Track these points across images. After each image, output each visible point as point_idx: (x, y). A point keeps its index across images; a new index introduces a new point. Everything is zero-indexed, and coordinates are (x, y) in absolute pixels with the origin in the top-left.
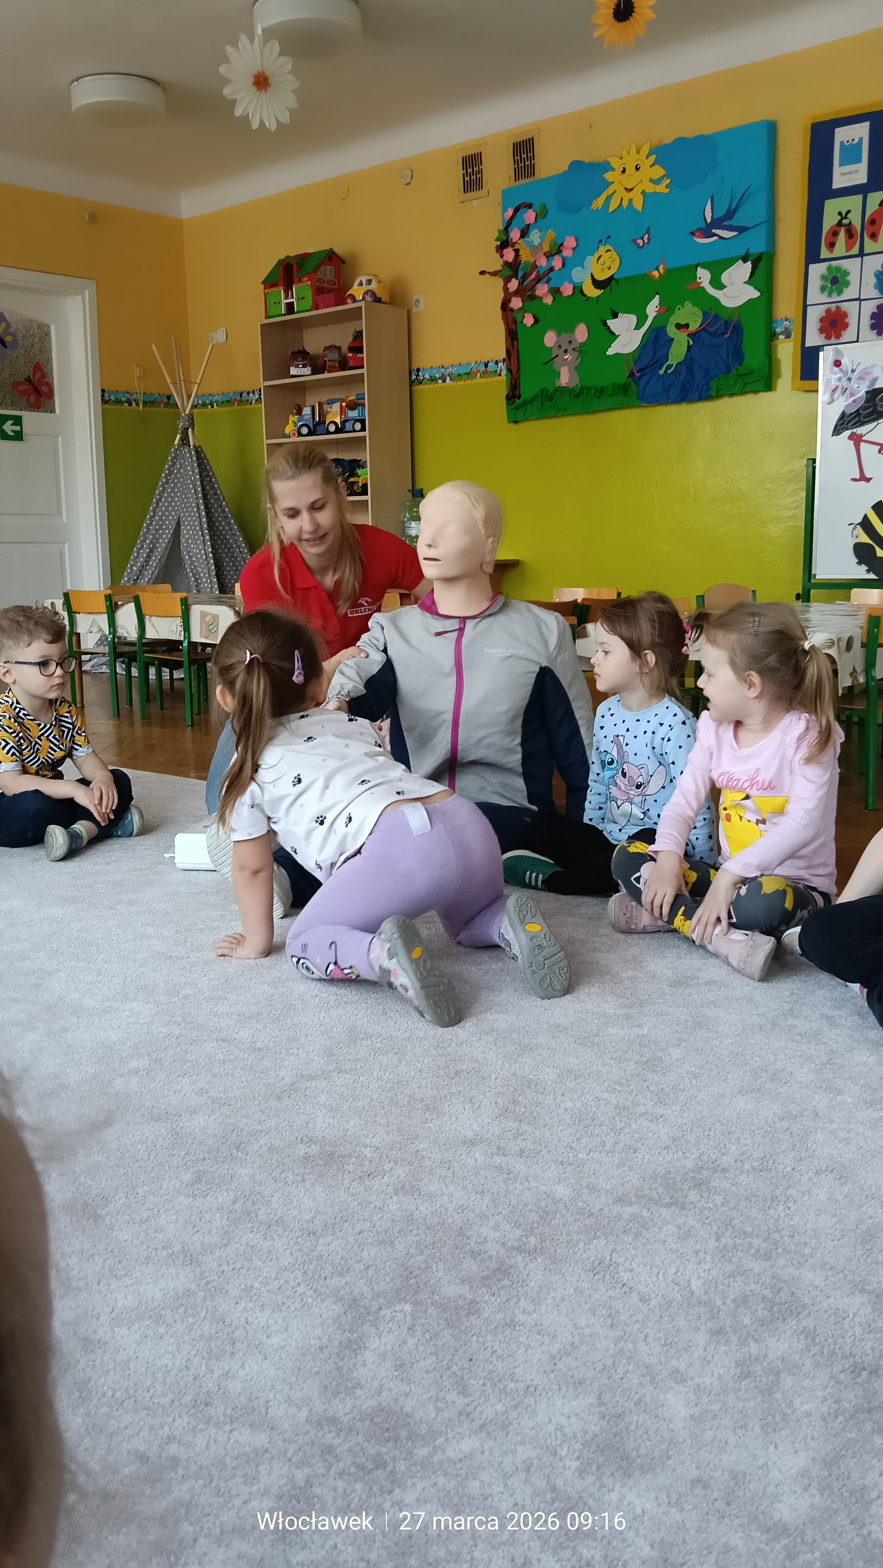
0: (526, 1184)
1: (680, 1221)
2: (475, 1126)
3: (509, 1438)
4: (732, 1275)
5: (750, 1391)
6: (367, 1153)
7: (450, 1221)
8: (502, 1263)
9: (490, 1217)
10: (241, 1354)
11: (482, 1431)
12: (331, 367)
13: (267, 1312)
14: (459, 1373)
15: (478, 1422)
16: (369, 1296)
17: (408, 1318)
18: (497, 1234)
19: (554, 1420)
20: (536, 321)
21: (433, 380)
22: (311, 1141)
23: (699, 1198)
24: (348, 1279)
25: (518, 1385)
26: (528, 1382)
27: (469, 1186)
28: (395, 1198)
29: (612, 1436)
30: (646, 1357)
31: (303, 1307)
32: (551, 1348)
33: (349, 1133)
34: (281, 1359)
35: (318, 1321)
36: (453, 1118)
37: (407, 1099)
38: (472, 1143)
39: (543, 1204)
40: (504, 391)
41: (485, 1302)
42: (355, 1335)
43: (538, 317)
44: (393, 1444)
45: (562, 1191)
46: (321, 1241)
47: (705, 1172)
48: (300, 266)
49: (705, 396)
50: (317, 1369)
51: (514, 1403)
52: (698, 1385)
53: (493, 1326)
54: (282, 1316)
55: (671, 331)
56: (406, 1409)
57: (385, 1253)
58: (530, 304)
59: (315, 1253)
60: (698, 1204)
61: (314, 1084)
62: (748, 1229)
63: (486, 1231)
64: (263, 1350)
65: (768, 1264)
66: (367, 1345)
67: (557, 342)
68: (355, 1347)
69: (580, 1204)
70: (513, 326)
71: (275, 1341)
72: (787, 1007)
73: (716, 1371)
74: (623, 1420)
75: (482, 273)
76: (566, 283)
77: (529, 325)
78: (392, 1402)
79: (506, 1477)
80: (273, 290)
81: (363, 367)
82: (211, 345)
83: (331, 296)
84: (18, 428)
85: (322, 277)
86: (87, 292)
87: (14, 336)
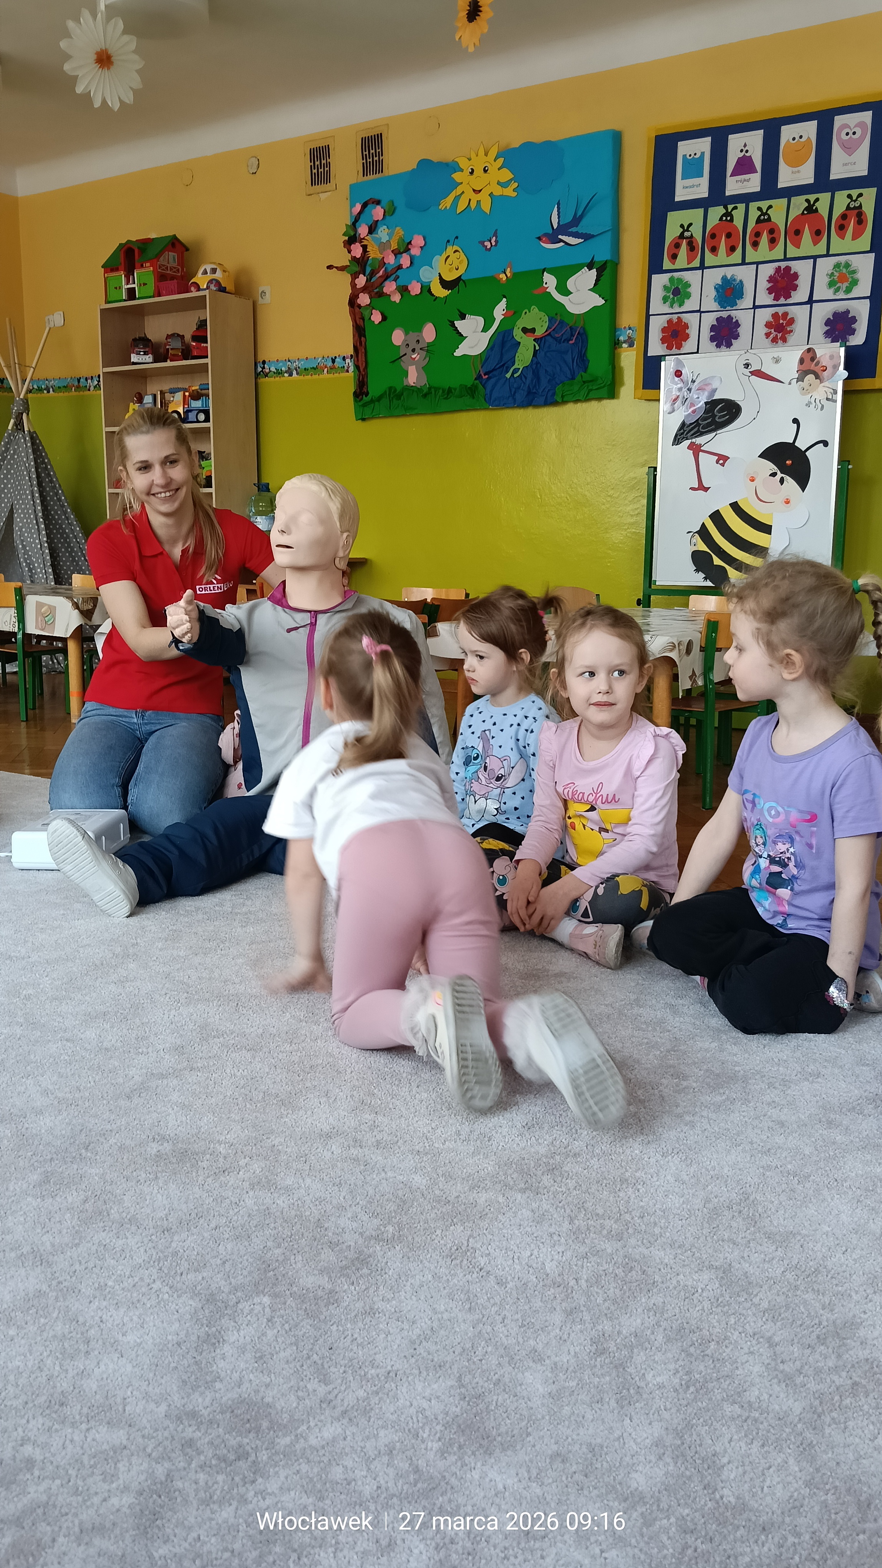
0: (383, 1174)
1: (534, 1205)
2: (331, 1119)
3: (371, 1423)
4: (586, 1256)
5: (605, 1367)
6: (221, 1149)
7: (308, 1213)
8: (361, 1253)
9: (348, 1208)
10: (96, 1353)
11: (343, 1418)
12: (174, 355)
13: (122, 1310)
14: (320, 1362)
15: (340, 1409)
16: (226, 1290)
17: (267, 1310)
18: (355, 1225)
19: (415, 1403)
20: (384, 318)
21: (279, 373)
22: (163, 1139)
23: (552, 1182)
24: (205, 1274)
25: (378, 1371)
26: (389, 1368)
27: (326, 1179)
28: (251, 1193)
29: (473, 1416)
30: (504, 1339)
31: (159, 1303)
32: (410, 1333)
33: (202, 1130)
34: (137, 1356)
35: (175, 1317)
36: (309, 1113)
37: (262, 1094)
38: (329, 1136)
39: (400, 1193)
40: (351, 388)
41: (344, 1291)
42: (214, 1329)
43: (386, 314)
44: (255, 1435)
45: (419, 1181)
46: (176, 1238)
47: (557, 1157)
48: (142, 251)
49: (550, 401)
50: (175, 1365)
51: (375, 1389)
52: (555, 1364)
53: (353, 1314)
54: (137, 1313)
55: (518, 335)
56: (266, 1400)
57: (241, 1248)
58: (378, 301)
59: (170, 1250)
60: (552, 1188)
61: (165, 1081)
62: (600, 1211)
63: (344, 1222)
64: (119, 1347)
65: (619, 1244)
66: (225, 1338)
67: (405, 340)
68: (214, 1341)
69: (437, 1192)
70: (360, 322)
71: (131, 1338)
72: (633, 997)
73: (572, 1349)
74: (483, 1400)
75: (330, 267)
76: (414, 282)
77: (376, 323)
78: (253, 1393)
79: (368, 1461)
80: (114, 274)
81: (207, 357)
82: (48, 328)
83: (173, 283)
85: (165, 263)
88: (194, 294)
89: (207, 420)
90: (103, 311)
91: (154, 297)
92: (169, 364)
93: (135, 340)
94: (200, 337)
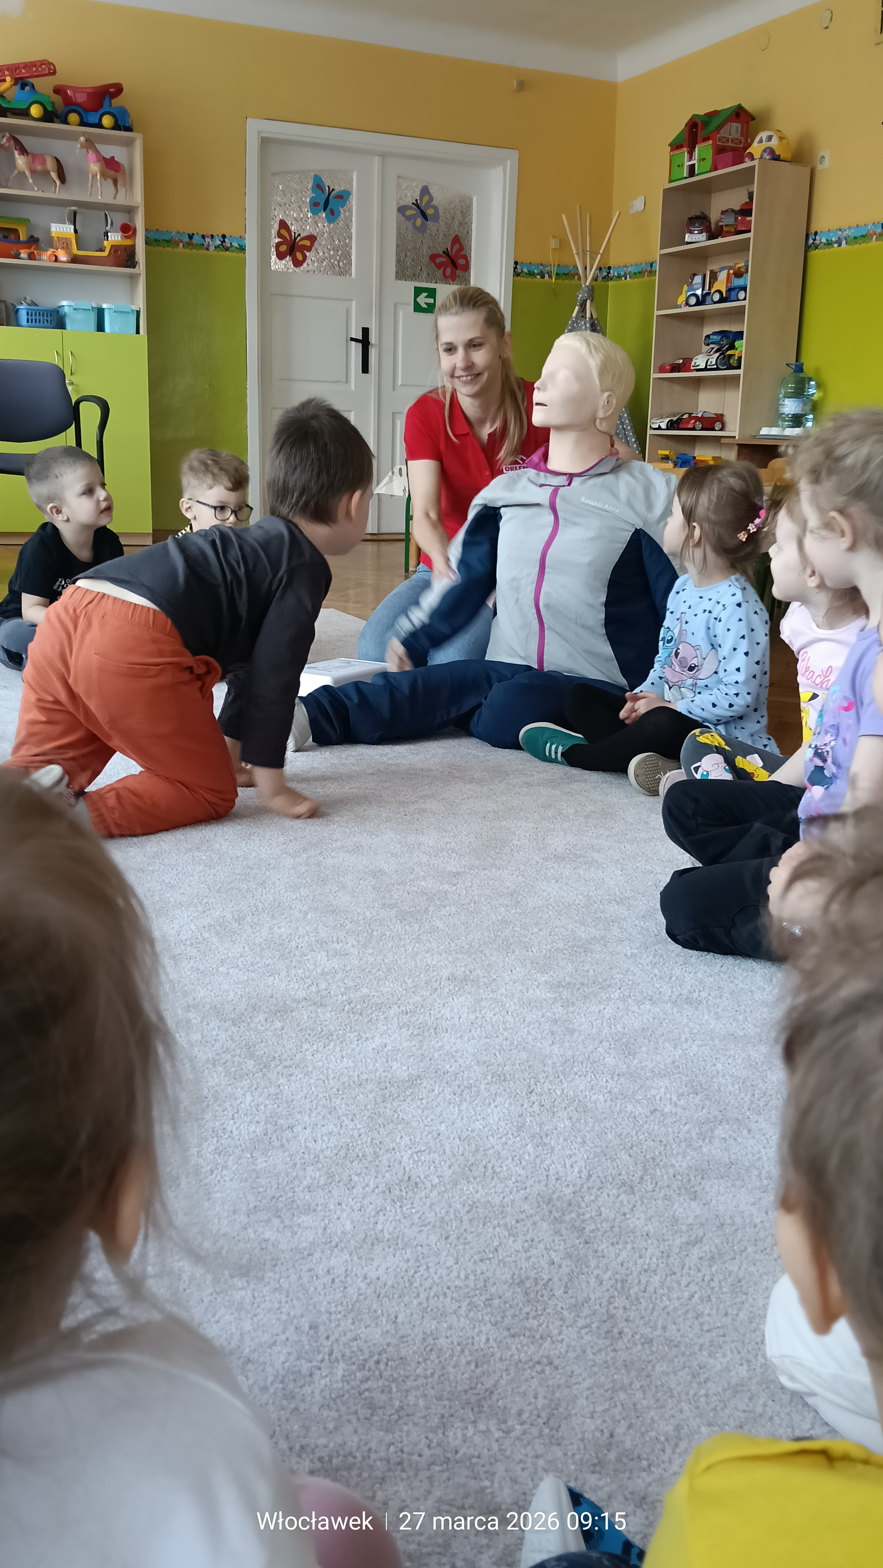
12: (724, 231)
21: (829, 244)
48: (706, 125)
80: (678, 151)
81: (749, 231)
82: (617, 213)
83: (729, 155)
84: (431, 301)
85: (726, 135)
86: (509, 162)
87: (436, 208)
88: (748, 164)
89: (745, 299)
91: (710, 171)
92: (720, 240)
94: (746, 211)
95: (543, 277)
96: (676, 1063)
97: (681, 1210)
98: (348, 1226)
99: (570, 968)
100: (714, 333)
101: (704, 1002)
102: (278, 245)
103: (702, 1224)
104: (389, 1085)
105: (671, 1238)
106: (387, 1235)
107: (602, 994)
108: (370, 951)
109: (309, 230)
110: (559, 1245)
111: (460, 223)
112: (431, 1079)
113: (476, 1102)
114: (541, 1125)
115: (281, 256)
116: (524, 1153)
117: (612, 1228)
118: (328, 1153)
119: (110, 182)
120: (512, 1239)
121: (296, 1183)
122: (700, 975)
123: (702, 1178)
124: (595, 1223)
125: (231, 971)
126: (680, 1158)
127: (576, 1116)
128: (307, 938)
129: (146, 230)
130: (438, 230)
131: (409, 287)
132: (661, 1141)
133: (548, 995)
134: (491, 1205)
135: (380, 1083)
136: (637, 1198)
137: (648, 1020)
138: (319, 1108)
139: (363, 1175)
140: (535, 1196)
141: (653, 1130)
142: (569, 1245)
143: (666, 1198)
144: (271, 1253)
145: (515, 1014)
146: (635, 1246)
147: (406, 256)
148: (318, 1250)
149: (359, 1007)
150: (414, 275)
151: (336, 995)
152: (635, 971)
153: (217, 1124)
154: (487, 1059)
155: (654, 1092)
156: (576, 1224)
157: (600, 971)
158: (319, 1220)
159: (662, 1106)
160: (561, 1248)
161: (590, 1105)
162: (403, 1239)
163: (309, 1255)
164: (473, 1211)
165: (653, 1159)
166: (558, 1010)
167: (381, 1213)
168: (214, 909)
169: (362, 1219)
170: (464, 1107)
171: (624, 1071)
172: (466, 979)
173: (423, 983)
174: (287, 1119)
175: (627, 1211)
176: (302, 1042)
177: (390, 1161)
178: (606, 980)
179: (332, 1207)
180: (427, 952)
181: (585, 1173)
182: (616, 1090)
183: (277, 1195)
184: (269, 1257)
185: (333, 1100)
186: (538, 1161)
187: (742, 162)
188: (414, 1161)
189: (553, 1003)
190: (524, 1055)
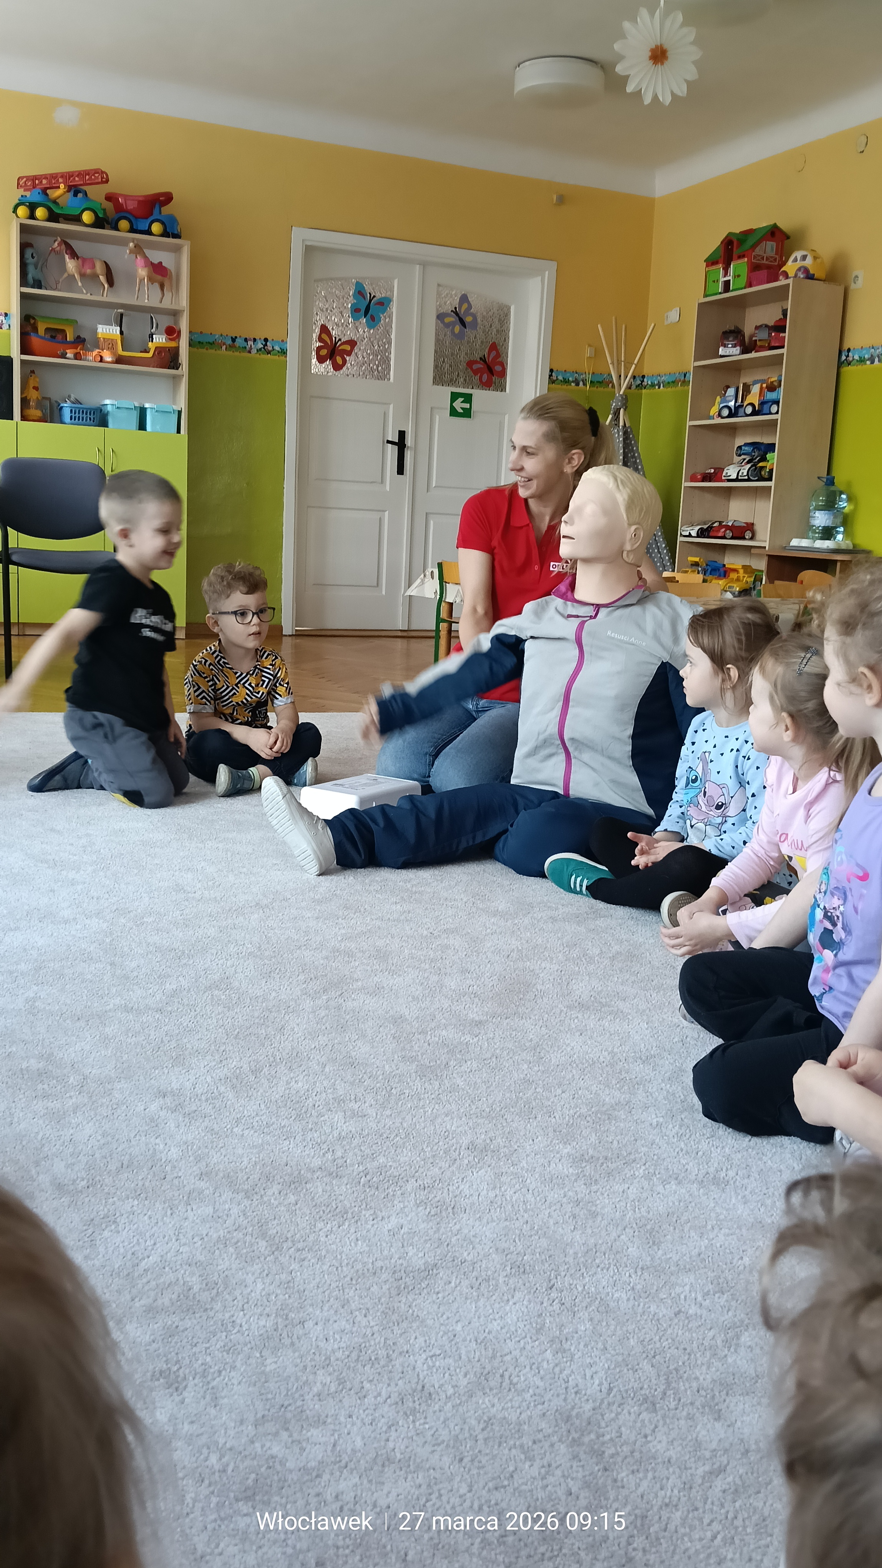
12: (758, 346)
21: (861, 361)
48: (741, 242)
80: (714, 267)
81: (783, 347)
82: (653, 325)
83: (764, 273)
84: (467, 406)
85: (761, 253)
86: (547, 273)
87: (474, 316)
88: (782, 282)
89: (777, 413)
90: (701, 305)
91: (745, 288)
92: (753, 355)
93: (725, 333)
94: (780, 327)
95: (577, 384)
96: (702, 1256)
97: (704, 1432)
98: (359, 1443)
99: (593, 1138)
100: (746, 445)
101: (732, 1182)
102: (319, 349)
103: (726, 1451)
104: (404, 1276)
105: (693, 1465)
106: (398, 1456)
107: (626, 1171)
108: (388, 1112)
109: (349, 335)
110: (577, 1472)
111: (498, 331)
112: (448, 1268)
113: (494, 1297)
114: (561, 1326)
115: (321, 360)
116: (543, 1360)
117: (632, 1452)
118: (339, 1354)
119: (157, 286)
120: (528, 1464)
121: (306, 1389)
122: (727, 1150)
123: (727, 1394)
124: (615, 1446)
125: (246, 1132)
126: (704, 1368)
127: (597, 1317)
128: (324, 1095)
129: (190, 332)
130: (475, 337)
131: (447, 391)
132: (685, 1349)
133: (571, 1170)
134: (507, 1422)
135: (394, 1272)
136: (659, 1417)
137: (674, 1203)
138: (332, 1300)
139: (375, 1381)
140: (553, 1412)
141: (677, 1336)
142: (587, 1473)
143: (690, 1417)
144: (278, 1473)
145: (536, 1194)
146: (657, 1474)
147: (444, 362)
148: (327, 1471)
149: (375, 1179)
150: (451, 380)
151: (352, 1165)
152: (660, 1144)
153: (227, 1315)
154: (506, 1245)
155: (678, 1290)
156: (596, 1447)
157: (624, 1142)
158: (328, 1434)
159: (687, 1307)
160: (580, 1475)
161: (612, 1304)
162: (415, 1460)
163: (318, 1476)
164: (488, 1429)
165: (676, 1370)
166: (581, 1187)
167: (393, 1428)
168: (231, 1058)
169: (373, 1436)
170: (481, 1303)
171: (648, 1263)
172: (485, 1149)
173: (442, 1152)
174: (298, 1312)
175: (648, 1432)
176: (315, 1221)
177: (404, 1367)
178: (630, 1154)
179: (342, 1419)
180: (447, 1115)
181: (605, 1386)
182: (639, 1287)
183: (286, 1403)
184: (276, 1478)
185: (347, 1291)
186: (557, 1370)
187: (776, 280)
188: (428, 1366)
189: (576, 1180)
190: (544, 1242)
